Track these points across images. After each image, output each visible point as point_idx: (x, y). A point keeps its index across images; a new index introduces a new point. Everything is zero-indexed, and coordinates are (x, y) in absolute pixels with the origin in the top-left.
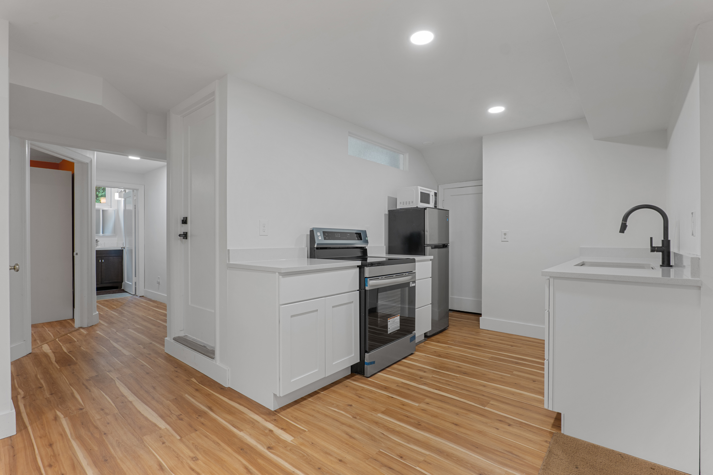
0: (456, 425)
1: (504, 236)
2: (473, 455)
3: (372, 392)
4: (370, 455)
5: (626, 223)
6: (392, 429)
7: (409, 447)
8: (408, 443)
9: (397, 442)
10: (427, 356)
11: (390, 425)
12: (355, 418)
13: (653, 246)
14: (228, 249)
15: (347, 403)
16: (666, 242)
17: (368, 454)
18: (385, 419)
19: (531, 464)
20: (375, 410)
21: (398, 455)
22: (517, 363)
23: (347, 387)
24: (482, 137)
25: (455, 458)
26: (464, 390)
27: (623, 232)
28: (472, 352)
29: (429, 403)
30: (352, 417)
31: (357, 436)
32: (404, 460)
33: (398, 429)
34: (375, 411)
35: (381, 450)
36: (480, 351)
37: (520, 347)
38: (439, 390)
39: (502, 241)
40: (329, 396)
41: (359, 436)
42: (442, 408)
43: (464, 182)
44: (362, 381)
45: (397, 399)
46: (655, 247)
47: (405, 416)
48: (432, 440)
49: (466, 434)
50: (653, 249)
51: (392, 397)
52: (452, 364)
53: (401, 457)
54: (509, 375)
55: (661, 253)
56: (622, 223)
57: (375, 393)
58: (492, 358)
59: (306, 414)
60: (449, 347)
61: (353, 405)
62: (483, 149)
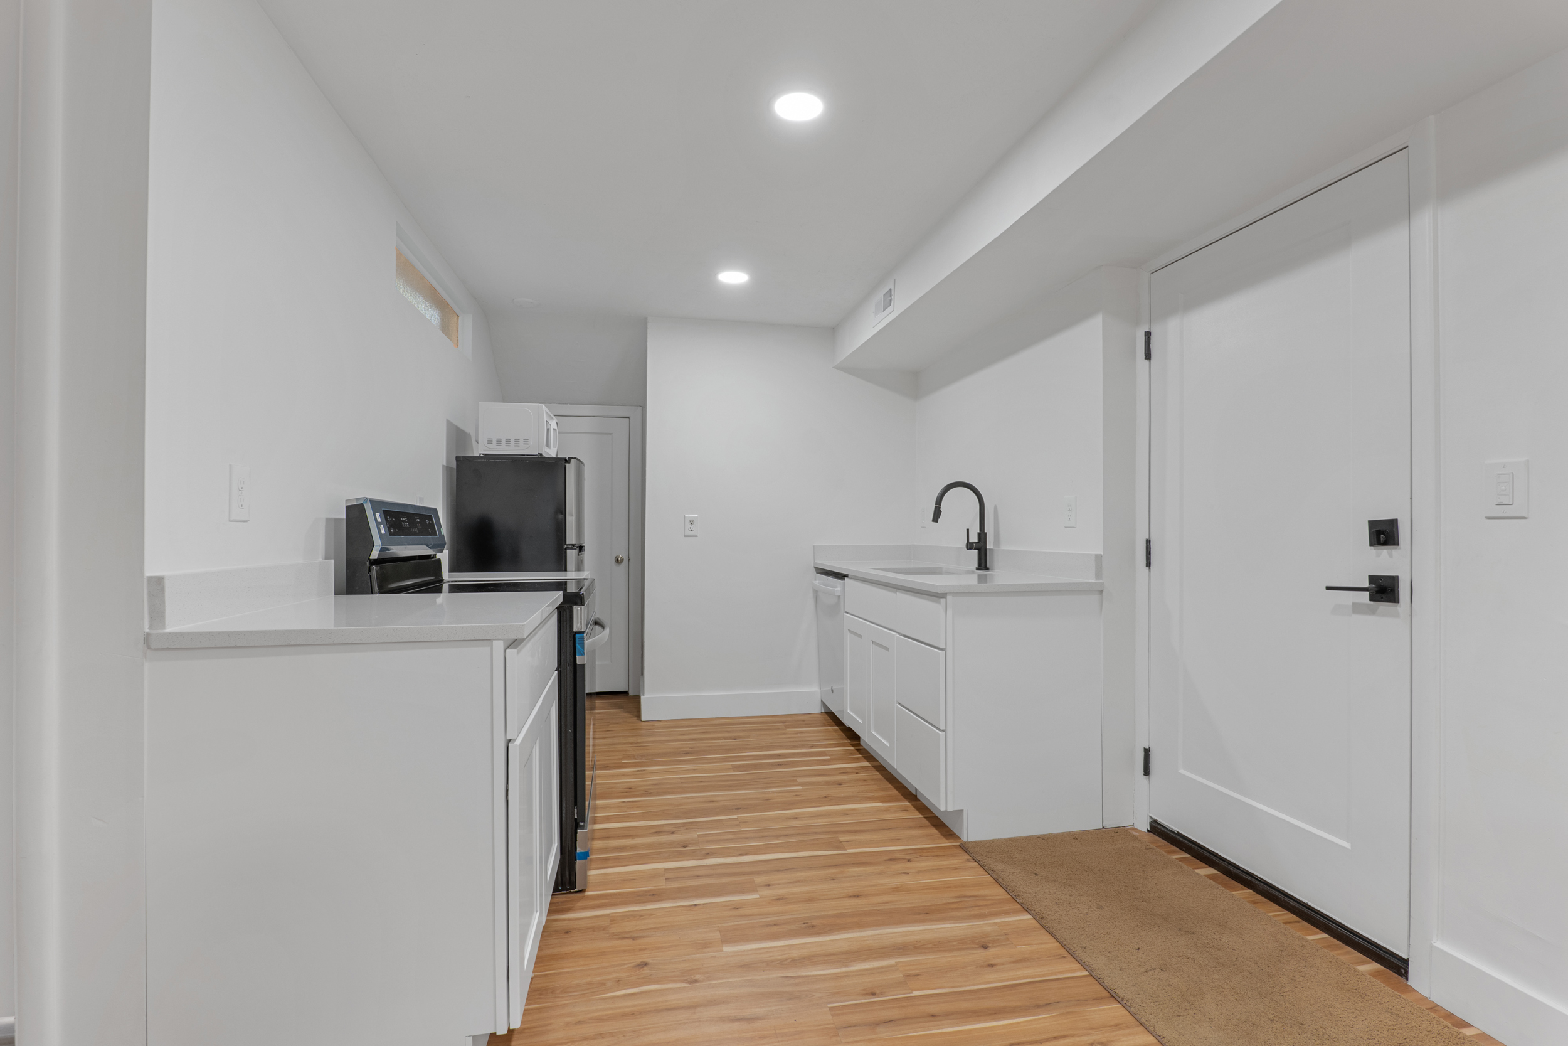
0: (856, 896)
1: (690, 526)
2: (939, 926)
3: (641, 916)
4: (827, 1026)
5: (940, 508)
6: (787, 959)
7: (857, 971)
8: (846, 966)
9: (828, 975)
10: (628, 802)
11: (773, 956)
12: (696, 981)
13: (970, 541)
14: (150, 579)
15: (629, 965)
16: (982, 535)
17: (822, 1027)
18: (748, 951)
19: (997, 897)
20: (705, 945)
21: (864, 995)
22: (780, 765)
23: (567, 932)
24: (646, 318)
25: (929, 946)
26: (780, 836)
27: (937, 522)
28: (694, 768)
29: (770, 883)
30: (686, 983)
31: (755, 1011)
32: (882, 994)
33: (795, 954)
34: (709, 947)
35: (830, 1005)
36: (696, 762)
37: (748, 737)
38: (746, 854)
39: (685, 536)
40: (561, 973)
41: (760, 1008)
42: (799, 881)
43: (568, 405)
44: (580, 904)
45: (707, 904)
46: (973, 543)
47: (770, 925)
48: (865, 939)
49: (887, 903)
50: (970, 546)
51: (695, 905)
52: (691, 800)
53: (873, 994)
54: (801, 788)
55: (977, 551)
56: (936, 507)
57: (652, 915)
58: (736, 768)
59: (577, 1041)
60: (638, 771)
61: (649, 960)
62: (648, 343)
